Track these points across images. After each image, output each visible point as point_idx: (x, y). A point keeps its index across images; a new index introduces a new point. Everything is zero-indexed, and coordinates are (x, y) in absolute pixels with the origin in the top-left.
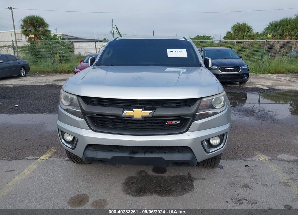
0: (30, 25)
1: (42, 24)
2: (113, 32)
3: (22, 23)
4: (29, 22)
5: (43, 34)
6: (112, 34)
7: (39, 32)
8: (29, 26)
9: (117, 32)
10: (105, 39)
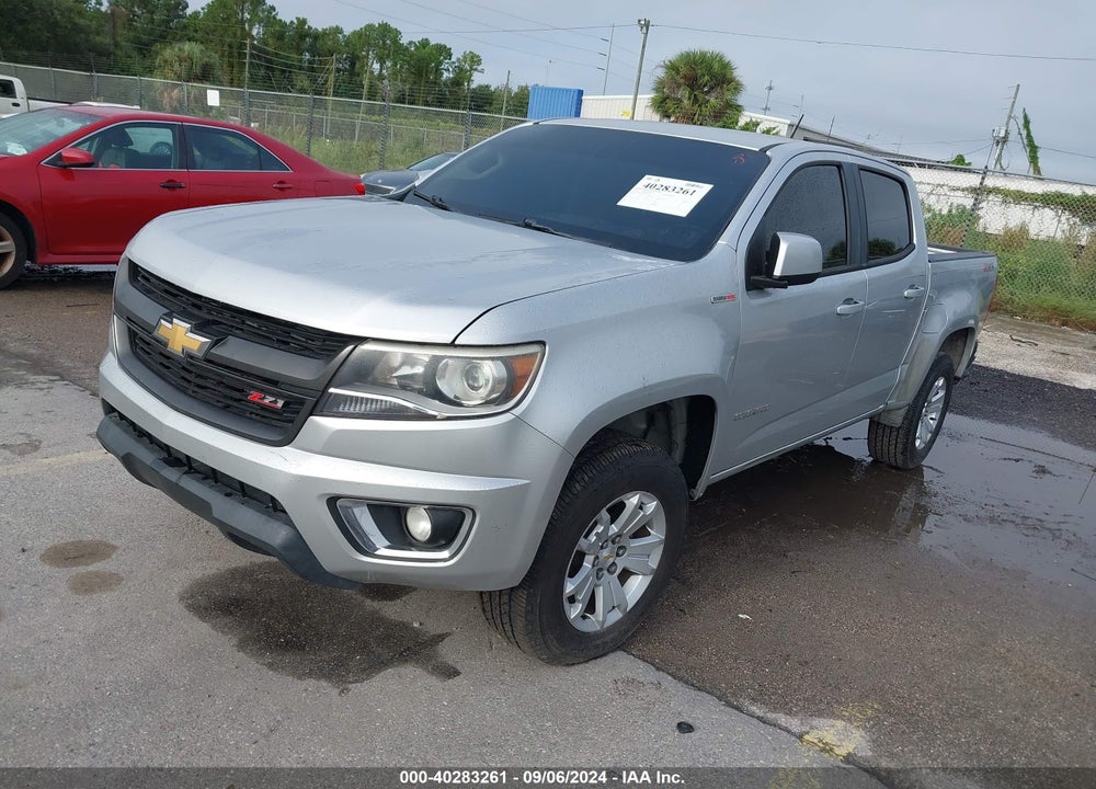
0: (682, 81)
1: (723, 83)
2: (1002, 134)
3: (661, 73)
4: (683, 70)
5: (716, 117)
6: (998, 142)
7: (704, 109)
8: (679, 86)
9: (1024, 135)
10: (960, 159)
